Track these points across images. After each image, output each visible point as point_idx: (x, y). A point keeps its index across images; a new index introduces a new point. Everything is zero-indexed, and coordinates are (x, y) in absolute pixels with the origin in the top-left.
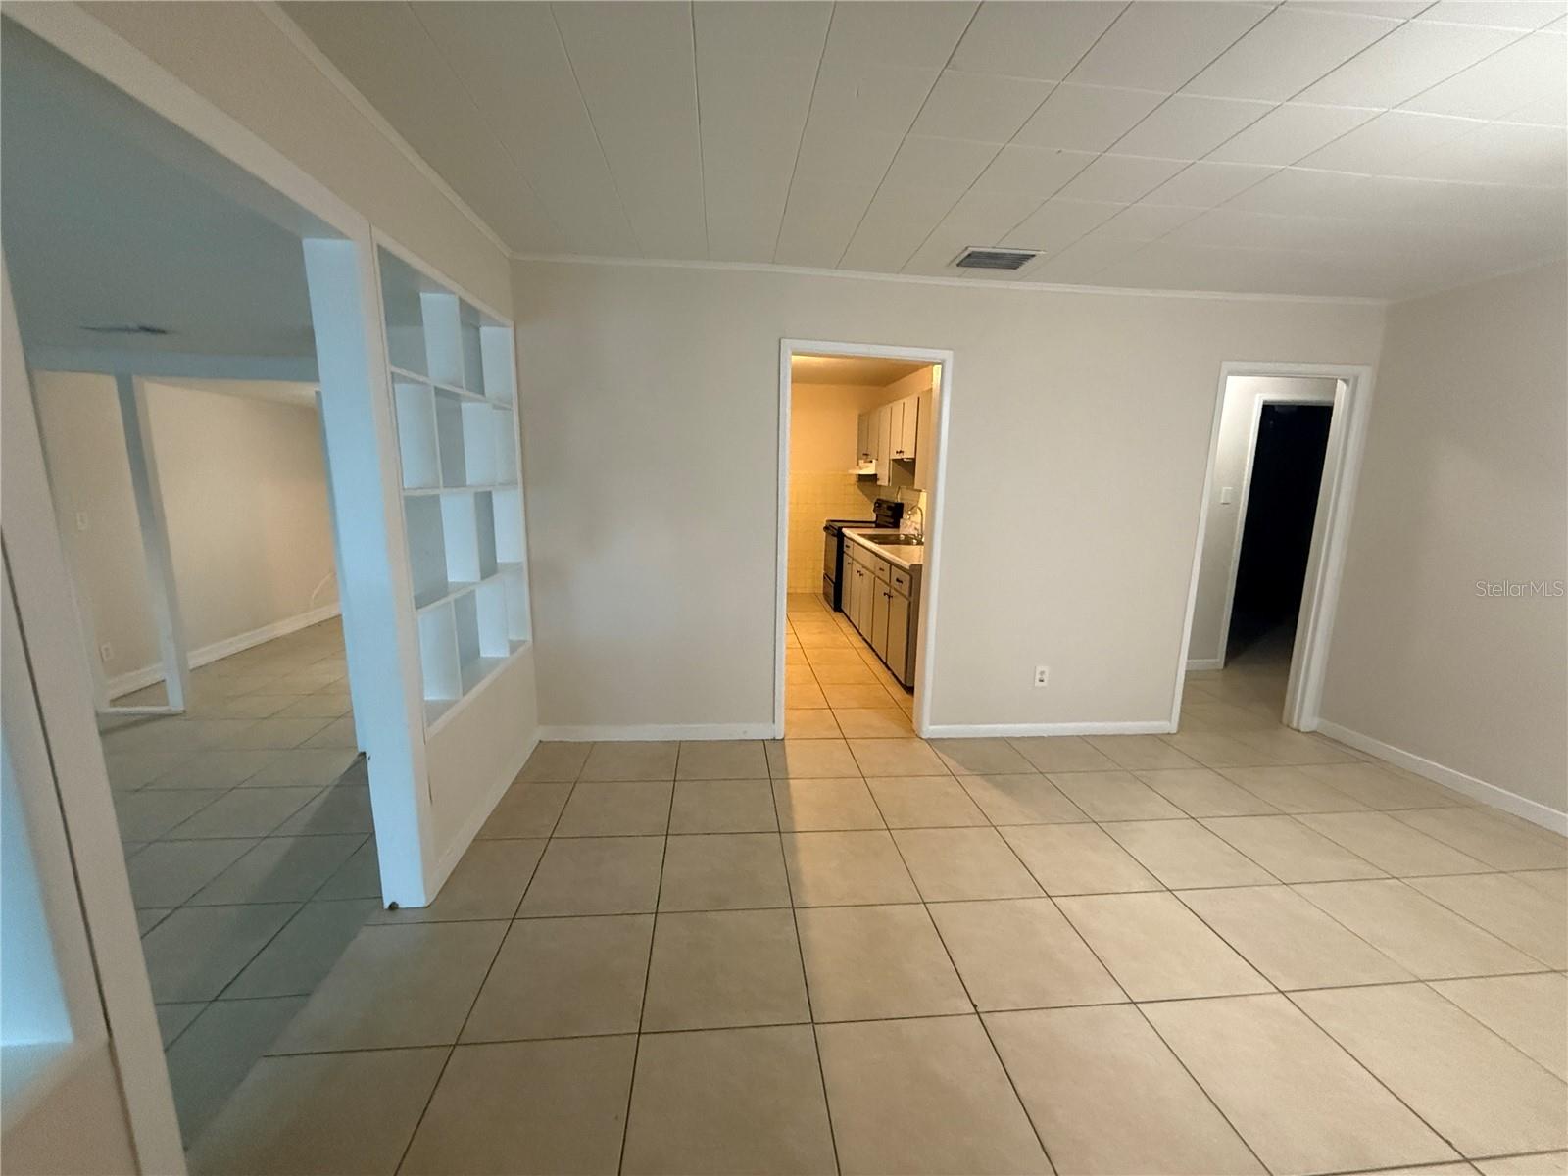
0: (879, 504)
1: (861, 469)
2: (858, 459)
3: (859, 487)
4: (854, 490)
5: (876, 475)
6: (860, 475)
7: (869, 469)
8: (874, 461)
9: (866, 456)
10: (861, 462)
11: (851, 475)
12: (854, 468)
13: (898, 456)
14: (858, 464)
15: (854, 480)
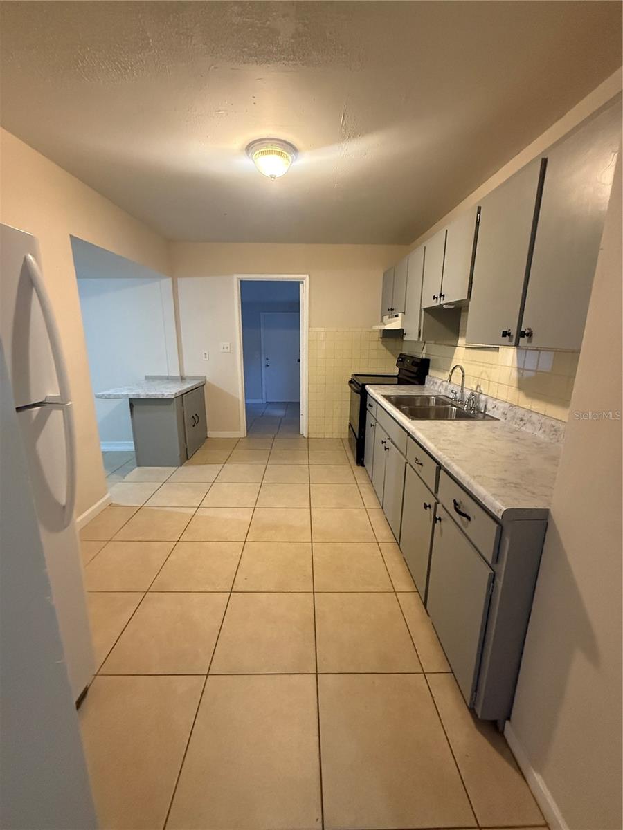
0: (402, 359)
1: (385, 324)
2: (382, 317)
3: (382, 343)
4: (377, 346)
5: (402, 330)
6: (384, 330)
7: (394, 324)
8: (400, 315)
9: (391, 311)
10: (386, 318)
11: (374, 331)
12: (377, 324)
13: (434, 304)
14: (382, 321)
15: (378, 335)
